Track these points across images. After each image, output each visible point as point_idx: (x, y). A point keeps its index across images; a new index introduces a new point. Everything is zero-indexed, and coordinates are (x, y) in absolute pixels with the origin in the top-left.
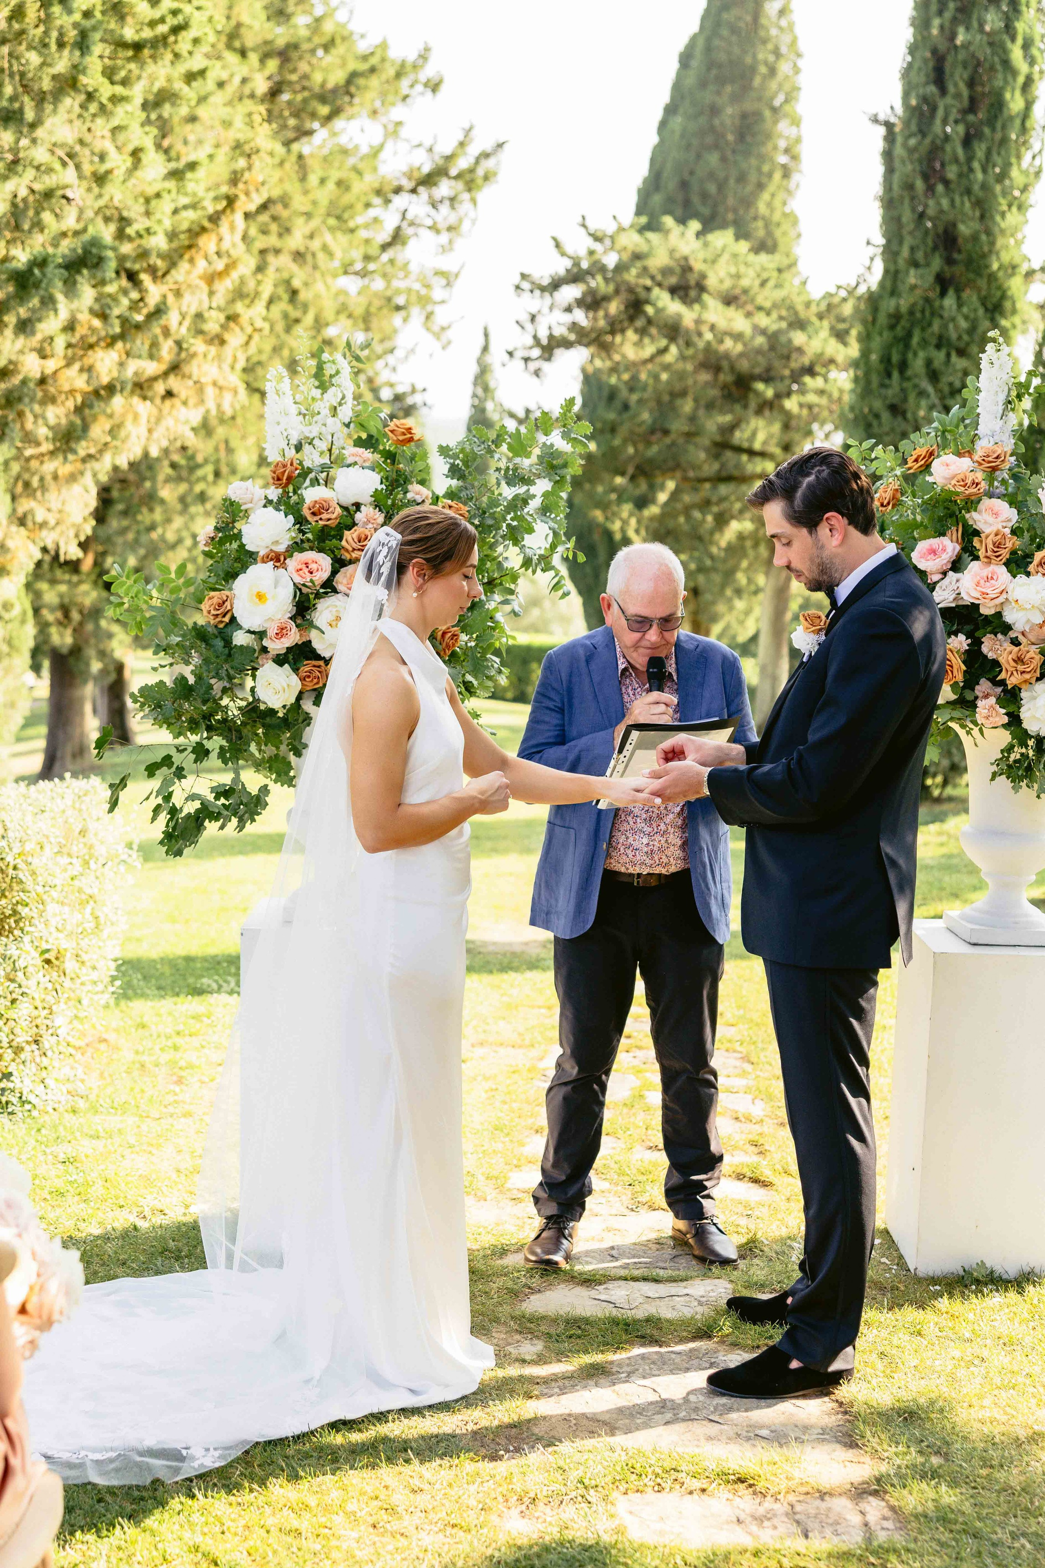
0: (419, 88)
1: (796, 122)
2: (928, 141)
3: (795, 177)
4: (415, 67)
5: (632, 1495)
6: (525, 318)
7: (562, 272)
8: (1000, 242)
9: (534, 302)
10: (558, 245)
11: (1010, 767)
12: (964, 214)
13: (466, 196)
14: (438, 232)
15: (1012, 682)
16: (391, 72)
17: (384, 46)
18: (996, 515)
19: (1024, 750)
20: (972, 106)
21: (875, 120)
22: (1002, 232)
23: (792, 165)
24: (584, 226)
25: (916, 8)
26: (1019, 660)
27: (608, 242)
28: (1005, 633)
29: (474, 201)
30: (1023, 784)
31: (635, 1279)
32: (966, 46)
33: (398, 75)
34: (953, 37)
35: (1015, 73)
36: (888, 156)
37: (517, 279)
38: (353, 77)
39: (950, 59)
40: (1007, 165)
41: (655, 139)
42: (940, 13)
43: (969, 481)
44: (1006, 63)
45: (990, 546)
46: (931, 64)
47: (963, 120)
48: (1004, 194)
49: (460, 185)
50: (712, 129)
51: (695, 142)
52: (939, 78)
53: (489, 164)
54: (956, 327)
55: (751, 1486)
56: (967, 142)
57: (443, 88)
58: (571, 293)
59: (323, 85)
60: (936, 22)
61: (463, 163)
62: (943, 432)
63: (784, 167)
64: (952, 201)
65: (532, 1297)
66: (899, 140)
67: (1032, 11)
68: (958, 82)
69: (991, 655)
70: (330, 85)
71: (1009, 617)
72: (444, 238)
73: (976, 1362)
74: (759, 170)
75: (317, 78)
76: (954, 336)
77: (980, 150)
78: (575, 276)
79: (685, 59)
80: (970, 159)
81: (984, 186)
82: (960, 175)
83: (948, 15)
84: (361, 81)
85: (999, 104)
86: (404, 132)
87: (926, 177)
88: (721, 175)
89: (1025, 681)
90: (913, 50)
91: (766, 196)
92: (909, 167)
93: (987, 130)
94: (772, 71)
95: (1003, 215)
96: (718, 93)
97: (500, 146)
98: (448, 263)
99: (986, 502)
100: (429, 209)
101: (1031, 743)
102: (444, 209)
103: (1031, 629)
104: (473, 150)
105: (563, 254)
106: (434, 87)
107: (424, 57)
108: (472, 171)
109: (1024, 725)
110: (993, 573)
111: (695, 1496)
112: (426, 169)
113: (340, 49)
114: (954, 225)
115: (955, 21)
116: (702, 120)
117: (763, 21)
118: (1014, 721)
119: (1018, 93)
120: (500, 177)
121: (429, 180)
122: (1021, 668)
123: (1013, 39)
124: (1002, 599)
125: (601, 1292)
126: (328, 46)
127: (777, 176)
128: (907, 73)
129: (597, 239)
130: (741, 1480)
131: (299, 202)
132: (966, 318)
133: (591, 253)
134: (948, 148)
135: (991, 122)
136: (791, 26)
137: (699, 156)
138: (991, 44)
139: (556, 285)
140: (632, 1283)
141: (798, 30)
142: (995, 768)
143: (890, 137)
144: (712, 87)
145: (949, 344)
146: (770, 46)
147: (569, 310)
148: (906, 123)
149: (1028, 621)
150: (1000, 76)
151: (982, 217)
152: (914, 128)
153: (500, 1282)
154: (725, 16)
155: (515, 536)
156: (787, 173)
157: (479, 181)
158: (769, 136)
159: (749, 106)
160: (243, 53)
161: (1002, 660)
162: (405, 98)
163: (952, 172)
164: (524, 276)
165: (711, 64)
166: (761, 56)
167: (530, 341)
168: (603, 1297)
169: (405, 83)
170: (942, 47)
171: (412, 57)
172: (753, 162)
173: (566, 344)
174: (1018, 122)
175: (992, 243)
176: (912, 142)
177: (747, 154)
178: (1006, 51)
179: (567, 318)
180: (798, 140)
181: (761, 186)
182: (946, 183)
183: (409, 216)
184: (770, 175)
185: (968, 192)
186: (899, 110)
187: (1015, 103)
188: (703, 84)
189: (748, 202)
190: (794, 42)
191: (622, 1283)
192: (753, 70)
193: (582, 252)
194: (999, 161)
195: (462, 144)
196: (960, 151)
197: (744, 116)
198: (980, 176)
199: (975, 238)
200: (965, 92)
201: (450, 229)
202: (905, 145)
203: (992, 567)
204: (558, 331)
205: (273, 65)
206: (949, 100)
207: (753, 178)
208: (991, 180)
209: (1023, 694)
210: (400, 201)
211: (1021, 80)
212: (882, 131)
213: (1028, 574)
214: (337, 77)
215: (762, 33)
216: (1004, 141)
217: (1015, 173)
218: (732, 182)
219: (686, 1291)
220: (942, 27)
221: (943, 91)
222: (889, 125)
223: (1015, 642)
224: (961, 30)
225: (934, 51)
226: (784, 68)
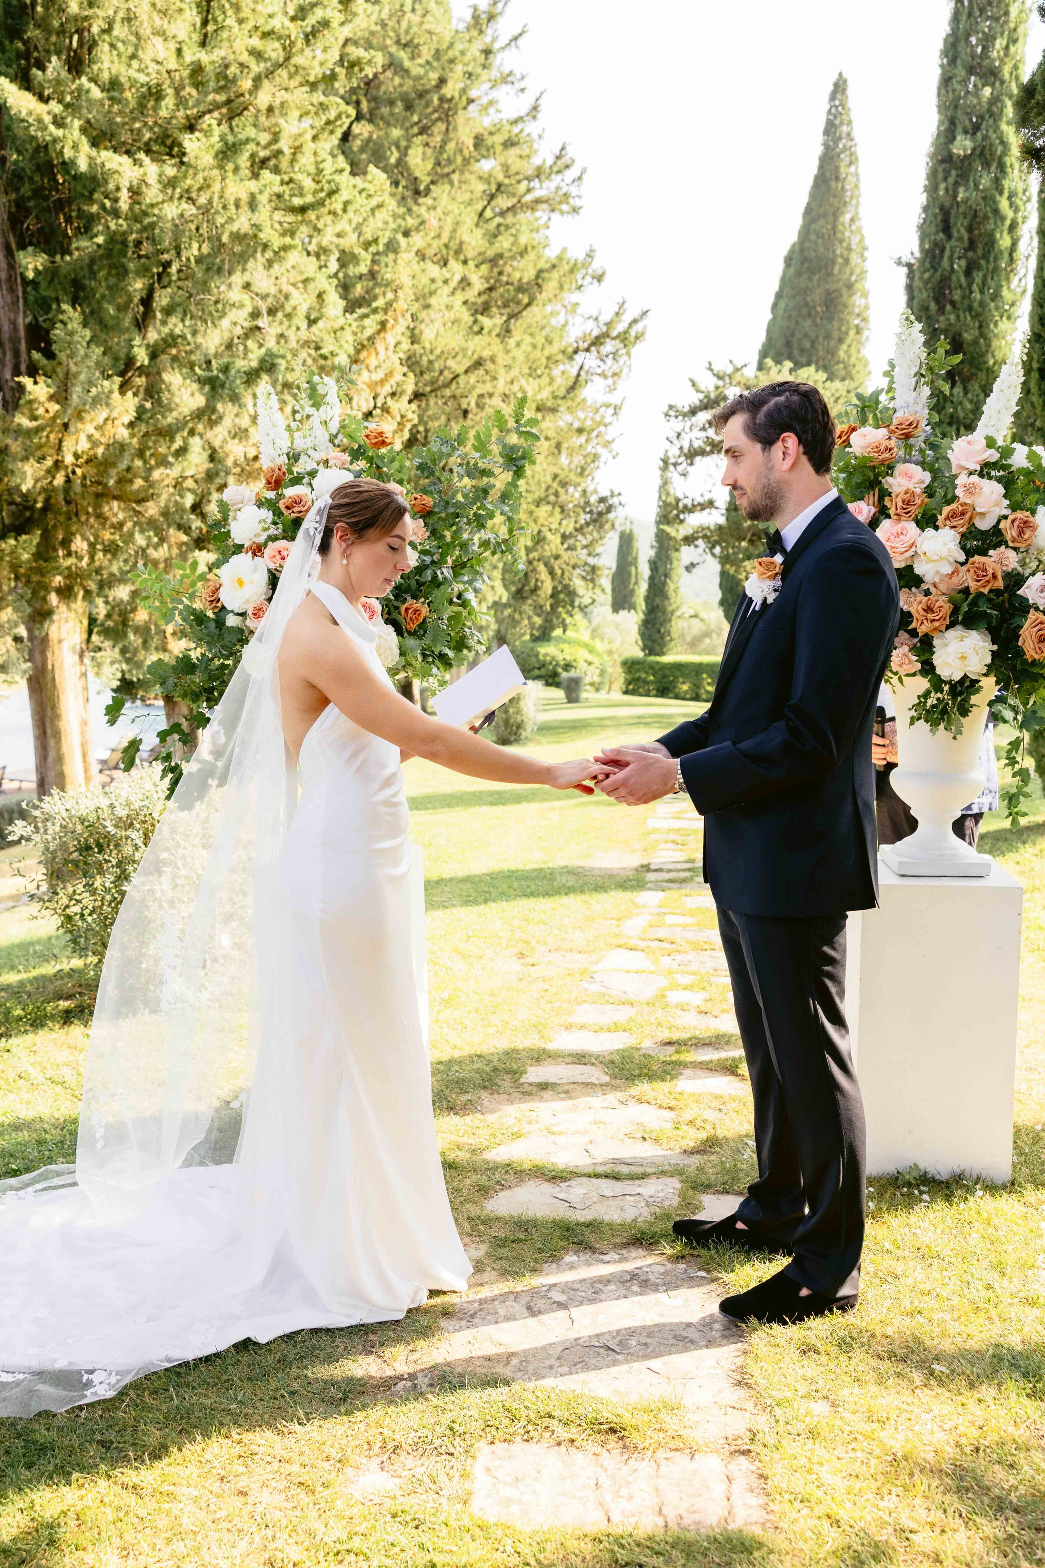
0: (588, 279)
1: (865, 295)
2: (938, 274)
3: (866, 333)
4: (583, 265)
5: (499, 1446)
6: (672, 435)
7: (698, 403)
8: (995, 343)
9: (677, 424)
10: (694, 385)
11: (928, 711)
12: (965, 325)
13: (623, 351)
14: (605, 377)
15: (922, 630)
16: (567, 268)
17: (564, 250)
18: (911, 478)
19: (939, 695)
20: (972, 245)
21: (899, 263)
22: (995, 336)
23: (862, 325)
24: (711, 370)
25: (928, 179)
26: (929, 609)
27: (727, 380)
28: (918, 587)
29: (628, 354)
30: (942, 726)
31: (597, 1176)
32: (965, 201)
33: (572, 271)
34: (955, 197)
35: (1003, 219)
36: (910, 288)
37: (666, 409)
38: (539, 273)
39: (953, 212)
40: (999, 287)
41: (770, 316)
42: (945, 179)
43: (882, 448)
44: (996, 211)
45: (900, 504)
46: (939, 218)
47: (964, 256)
48: (997, 308)
49: (618, 344)
50: (806, 305)
51: (795, 313)
52: (946, 228)
53: (638, 327)
54: (964, 409)
55: (622, 1438)
56: (968, 272)
57: (606, 279)
58: (704, 417)
59: (520, 280)
60: (943, 186)
61: (620, 328)
62: (863, 409)
63: (857, 326)
64: (958, 317)
65: (501, 1194)
66: (917, 274)
67: (1016, 171)
68: (960, 229)
69: (905, 608)
70: (525, 280)
71: (919, 569)
72: (610, 381)
73: (889, 1279)
74: (840, 329)
75: (517, 275)
76: (961, 415)
77: (978, 277)
78: (705, 406)
79: (788, 260)
80: (970, 285)
81: (982, 304)
82: (963, 297)
83: (951, 180)
84: (546, 275)
85: (991, 243)
86: (579, 311)
87: (937, 300)
88: (813, 335)
89: (935, 629)
90: (925, 209)
91: (844, 347)
92: (925, 294)
93: (982, 262)
94: (847, 261)
95: (996, 324)
96: (810, 279)
97: (645, 313)
98: (614, 398)
99: (900, 468)
100: (598, 362)
101: (946, 688)
102: (609, 361)
103: (941, 580)
104: (627, 318)
105: (698, 391)
106: (599, 278)
107: (590, 255)
108: (625, 332)
109: (938, 671)
110: (903, 528)
111: (563, 1448)
112: (595, 333)
113: (532, 256)
114: (960, 334)
115: (956, 184)
116: (798, 298)
117: (840, 227)
118: (928, 669)
119: (1005, 233)
120: (647, 335)
121: (597, 342)
122: (930, 616)
123: (1001, 193)
124: (910, 553)
125: (561, 1190)
126: (523, 253)
127: (852, 333)
128: (921, 227)
129: (720, 378)
130: (613, 1431)
131: (502, 359)
132: (971, 402)
133: (717, 388)
134: (954, 278)
135: (986, 257)
136: (859, 230)
137: (797, 323)
138: (984, 198)
139: (693, 412)
140: (594, 1180)
141: (864, 232)
142: (913, 713)
143: (911, 274)
144: (806, 276)
145: (959, 423)
146: (845, 244)
147: (703, 429)
148: (922, 262)
149: (938, 572)
150: (992, 221)
151: (981, 327)
152: (928, 265)
153: (474, 1178)
154: (813, 227)
155: (479, 523)
156: (858, 332)
157: (632, 339)
158: (845, 306)
159: (831, 287)
160: (465, 262)
161: (913, 612)
162: (580, 287)
163: (957, 296)
164: (671, 407)
165: (805, 260)
166: (838, 252)
167: (678, 452)
168: (561, 1196)
169: (579, 276)
170: (947, 204)
171: (581, 256)
172: (836, 324)
173: (702, 453)
174: (1006, 255)
175: (989, 345)
176: (927, 275)
177: (831, 319)
178: (995, 202)
179: (703, 434)
180: (867, 307)
181: (841, 341)
182: (953, 304)
183: (586, 367)
184: (847, 333)
185: (970, 308)
186: (917, 254)
187: (1005, 241)
188: (799, 274)
189: (833, 352)
190: (862, 240)
191: (585, 1179)
192: (833, 262)
193: (711, 388)
194: (993, 284)
195: (617, 314)
196: (963, 279)
197: (828, 293)
198: (978, 296)
199: (975, 342)
200: (966, 236)
201: (615, 374)
202: (921, 278)
203: (904, 524)
204: (697, 444)
205: (484, 268)
206: (953, 242)
207: (835, 335)
208: (987, 298)
209: (935, 642)
210: (579, 358)
211: (1008, 223)
212: (905, 270)
213: (937, 528)
214: (529, 275)
215: (839, 235)
216: (996, 270)
217: (1005, 292)
218: (821, 340)
219: (639, 1190)
220: (947, 189)
221: (949, 237)
222: (909, 265)
223: (927, 593)
224: (961, 189)
225: (942, 208)
226: (854, 258)
